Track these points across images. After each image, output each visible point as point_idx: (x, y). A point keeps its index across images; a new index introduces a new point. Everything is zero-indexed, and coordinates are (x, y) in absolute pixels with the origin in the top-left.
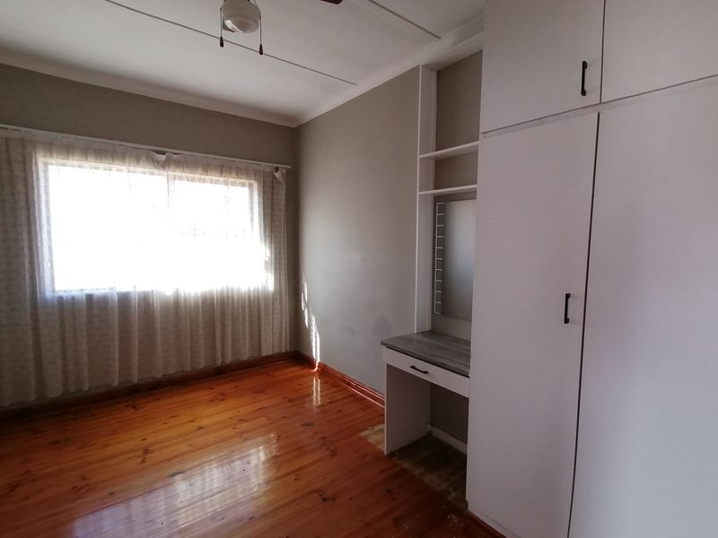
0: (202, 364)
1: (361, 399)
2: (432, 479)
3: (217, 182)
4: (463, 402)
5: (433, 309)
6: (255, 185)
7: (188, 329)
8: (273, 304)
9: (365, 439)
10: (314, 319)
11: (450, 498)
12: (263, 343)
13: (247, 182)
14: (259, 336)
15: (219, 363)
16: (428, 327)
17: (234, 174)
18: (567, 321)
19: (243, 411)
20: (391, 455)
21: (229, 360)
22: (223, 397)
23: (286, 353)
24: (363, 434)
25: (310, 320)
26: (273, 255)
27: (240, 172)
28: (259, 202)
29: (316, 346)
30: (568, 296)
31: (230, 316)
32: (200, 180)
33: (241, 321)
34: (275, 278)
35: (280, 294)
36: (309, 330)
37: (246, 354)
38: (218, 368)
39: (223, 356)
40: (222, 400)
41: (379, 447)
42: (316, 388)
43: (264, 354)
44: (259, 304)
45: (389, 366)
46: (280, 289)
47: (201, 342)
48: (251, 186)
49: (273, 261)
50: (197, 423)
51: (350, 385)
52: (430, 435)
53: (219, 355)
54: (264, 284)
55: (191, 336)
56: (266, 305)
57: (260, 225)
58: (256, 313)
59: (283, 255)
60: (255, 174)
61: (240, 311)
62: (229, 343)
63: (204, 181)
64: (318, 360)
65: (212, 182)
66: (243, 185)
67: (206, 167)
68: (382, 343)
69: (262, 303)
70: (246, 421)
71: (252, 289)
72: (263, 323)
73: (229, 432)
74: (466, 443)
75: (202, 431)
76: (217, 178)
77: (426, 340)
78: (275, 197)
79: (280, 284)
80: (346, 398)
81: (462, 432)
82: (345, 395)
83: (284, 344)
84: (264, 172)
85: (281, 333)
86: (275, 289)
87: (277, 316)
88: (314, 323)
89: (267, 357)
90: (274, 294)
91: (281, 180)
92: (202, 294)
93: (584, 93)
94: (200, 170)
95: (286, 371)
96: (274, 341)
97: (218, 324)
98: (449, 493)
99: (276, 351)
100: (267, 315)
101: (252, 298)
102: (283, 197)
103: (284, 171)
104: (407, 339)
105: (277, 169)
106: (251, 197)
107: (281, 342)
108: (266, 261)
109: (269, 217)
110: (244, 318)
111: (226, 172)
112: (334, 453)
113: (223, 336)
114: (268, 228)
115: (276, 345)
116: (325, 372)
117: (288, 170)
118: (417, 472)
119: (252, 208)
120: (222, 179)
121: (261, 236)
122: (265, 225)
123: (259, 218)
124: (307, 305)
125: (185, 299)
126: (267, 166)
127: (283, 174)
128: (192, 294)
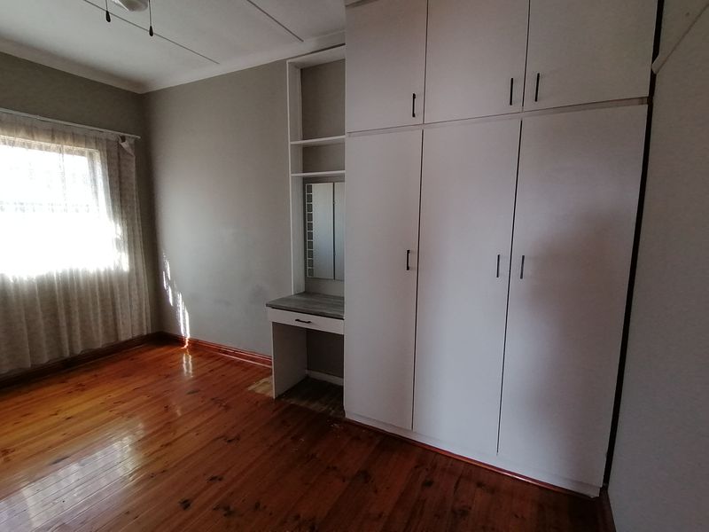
0: (45, 358)
1: (240, 363)
2: (316, 406)
3: (47, 149)
4: (338, 339)
5: (306, 273)
6: (97, 155)
7: (23, 319)
8: (129, 286)
9: (253, 391)
10: (180, 297)
11: (331, 414)
12: (121, 326)
13: (87, 150)
14: (115, 319)
15: (67, 354)
16: (302, 290)
17: (69, 141)
18: (408, 268)
19: (114, 395)
20: (279, 397)
21: (79, 350)
22: (82, 388)
23: (148, 335)
24: (250, 388)
25: (175, 298)
26: (126, 233)
27: (77, 138)
28: (104, 175)
29: (184, 324)
30: (408, 251)
31: (77, 303)
32: (23, 145)
33: (91, 305)
34: (130, 258)
35: (137, 274)
36: (175, 307)
37: (100, 341)
38: (66, 360)
39: (71, 348)
40: (83, 390)
41: (268, 394)
42: (187, 364)
43: (123, 338)
44: (112, 287)
45: (275, 324)
46: (137, 269)
47: (42, 333)
48: (91, 155)
49: (126, 239)
50: (62, 416)
51: (226, 353)
52: (307, 377)
53: (67, 346)
54: (117, 263)
55: (29, 328)
56: (121, 287)
57: (107, 200)
58: (109, 297)
59: (137, 233)
60: (97, 142)
61: (90, 295)
62: (78, 332)
63: (30, 147)
64: (188, 337)
65: (40, 148)
66: (82, 154)
67: (32, 131)
68: (267, 305)
69: (116, 285)
70: (124, 403)
71: (102, 270)
72: (119, 306)
73: (106, 414)
74: (343, 377)
75: (72, 421)
76: (48, 144)
77: (303, 298)
78: (123, 168)
79: (136, 264)
80: (223, 366)
81: (338, 369)
82: (223, 363)
83: (145, 327)
84: (108, 140)
85: (140, 315)
86: (131, 270)
87: (135, 297)
88: (180, 301)
89: (127, 341)
90: (130, 274)
91: (130, 151)
92: (38, 280)
93: (414, 115)
94: (22, 133)
95: (152, 352)
96: (132, 324)
97: (62, 312)
98: (330, 411)
99: (136, 334)
100: (123, 297)
101: (103, 280)
102: (133, 170)
103: (132, 141)
104: (288, 299)
105: (123, 139)
106: (93, 168)
107: (141, 324)
108: (117, 240)
109: (117, 191)
110: (95, 303)
111: (59, 137)
112: (227, 408)
113: (70, 325)
114: (118, 203)
115: (137, 327)
116: (196, 346)
117: (136, 140)
118: (303, 404)
119: (94, 180)
120: (54, 146)
121: (108, 212)
122: (113, 200)
123: (106, 193)
124: (170, 283)
125: (16, 286)
126: (112, 135)
127: (131, 145)
128: (25, 279)
